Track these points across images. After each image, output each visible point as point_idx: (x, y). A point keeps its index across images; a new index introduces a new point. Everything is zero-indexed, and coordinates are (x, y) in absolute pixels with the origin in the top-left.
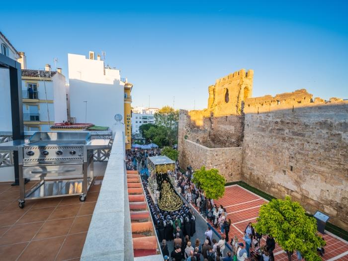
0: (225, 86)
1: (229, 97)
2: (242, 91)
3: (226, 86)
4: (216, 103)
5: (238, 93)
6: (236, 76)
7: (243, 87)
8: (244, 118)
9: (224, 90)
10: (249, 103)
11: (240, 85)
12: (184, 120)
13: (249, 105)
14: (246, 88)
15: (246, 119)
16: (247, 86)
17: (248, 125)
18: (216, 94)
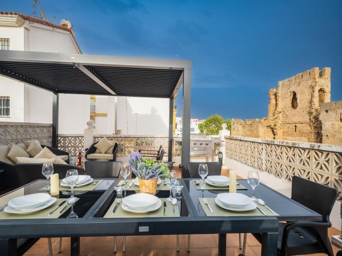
0: (291, 88)
1: (298, 101)
2: (316, 94)
3: (293, 89)
4: (279, 109)
5: (310, 97)
6: (307, 77)
7: (317, 89)
8: (321, 127)
9: (289, 94)
10: (327, 108)
11: (312, 88)
12: (238, 131)
13: (327, 111)
14: (321, 90)
15: (324, 128)
16: (322, 87)
17: (327, 136)
18: (280, 99)
